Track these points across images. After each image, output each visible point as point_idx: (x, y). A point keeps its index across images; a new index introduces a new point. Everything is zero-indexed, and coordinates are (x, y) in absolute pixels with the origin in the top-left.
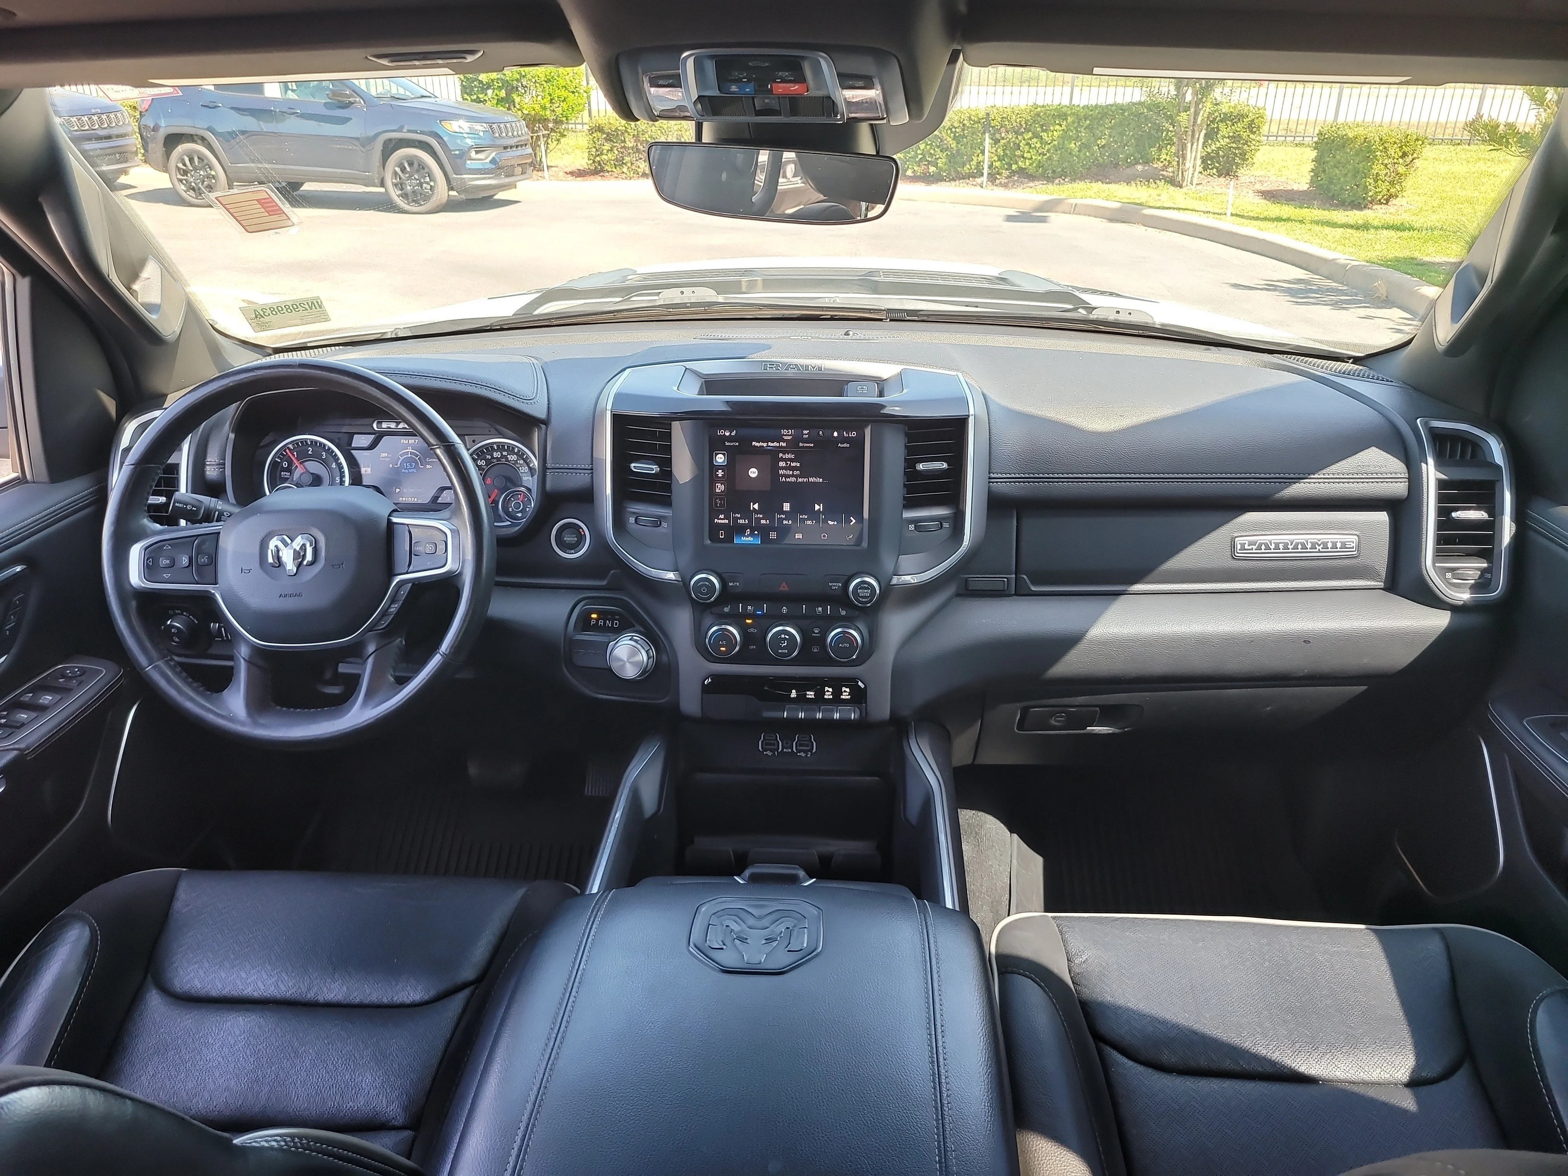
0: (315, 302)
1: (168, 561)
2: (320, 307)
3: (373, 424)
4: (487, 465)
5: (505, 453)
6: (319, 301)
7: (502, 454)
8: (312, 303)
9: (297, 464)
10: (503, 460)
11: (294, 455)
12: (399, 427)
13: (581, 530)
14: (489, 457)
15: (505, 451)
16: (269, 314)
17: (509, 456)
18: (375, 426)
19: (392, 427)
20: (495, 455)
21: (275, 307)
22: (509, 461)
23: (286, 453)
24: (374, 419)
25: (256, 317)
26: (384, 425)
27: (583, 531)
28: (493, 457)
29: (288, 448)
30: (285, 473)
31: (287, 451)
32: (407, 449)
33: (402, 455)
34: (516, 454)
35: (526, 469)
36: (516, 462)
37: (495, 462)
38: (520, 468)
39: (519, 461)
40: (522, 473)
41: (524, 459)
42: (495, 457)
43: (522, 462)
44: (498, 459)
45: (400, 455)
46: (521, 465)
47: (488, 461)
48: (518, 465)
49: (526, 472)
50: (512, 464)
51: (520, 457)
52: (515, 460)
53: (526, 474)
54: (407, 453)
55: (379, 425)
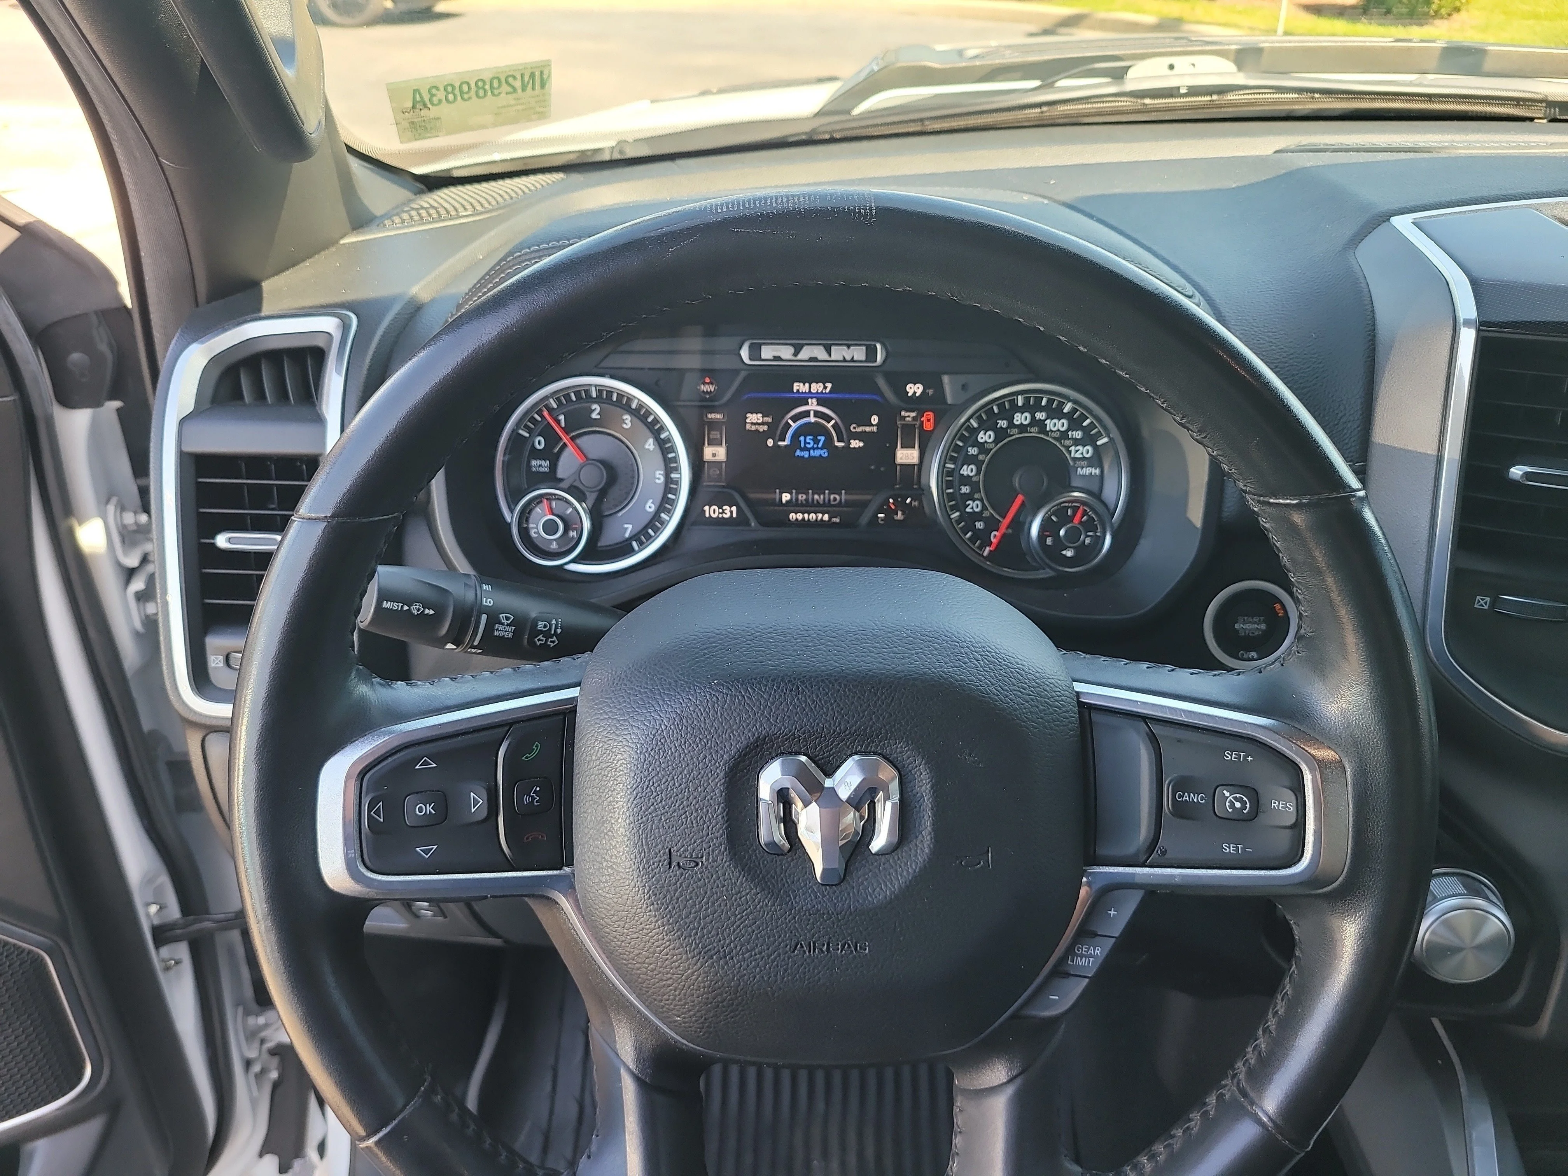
0: (538, 74)
1: (429, 809)
2: (543, 85)
3: (740, 348)
4: (996, 441)
5: (1040, 416)
6: (546, 72)
7: (1033, 417)
8: (532, 75)
9: (565, 440)
10: (1033, 430)
11: (558, 422)
12: (800, 357)
13: (1278, 606)
14: (1003, 423)
15: (1042, 409)
16: (440, 101)
17: (1048, 422)
18: (744, 353)
19: (783, 357)
20: (1020, 418)
21: (457, 85)
22: (1046, 433)
23: (542, 416)
24: (744, 338)
25: (414, 107)
26: (767, 352)
27: (1283, 607)
28: (1011, 425)
29: (547, 407)
30: (539, 462)
31: (546, 413)
32: (807, 404)
33: (795, 419)
34: (1069, 416)
35: (1087, 451)
36: (1064, 435)
37: (1015, 434)
38: (1072, 449)
39: (1070, 433)
40: (1075, 459)
41: (1086, 430)
42: (1016, 422)
43: (1078, 434)
44: (1022, 428)
45: (791, 418)
46: (1077, 442)
47: (1001, 435)
48: (1067, 443)
49: (1084, 458)
50: (1055, 438)
51: (1075, 423)
52: (1063, 429)
53: (1084, 463)
54: (807, 414)
55: (755, 352)
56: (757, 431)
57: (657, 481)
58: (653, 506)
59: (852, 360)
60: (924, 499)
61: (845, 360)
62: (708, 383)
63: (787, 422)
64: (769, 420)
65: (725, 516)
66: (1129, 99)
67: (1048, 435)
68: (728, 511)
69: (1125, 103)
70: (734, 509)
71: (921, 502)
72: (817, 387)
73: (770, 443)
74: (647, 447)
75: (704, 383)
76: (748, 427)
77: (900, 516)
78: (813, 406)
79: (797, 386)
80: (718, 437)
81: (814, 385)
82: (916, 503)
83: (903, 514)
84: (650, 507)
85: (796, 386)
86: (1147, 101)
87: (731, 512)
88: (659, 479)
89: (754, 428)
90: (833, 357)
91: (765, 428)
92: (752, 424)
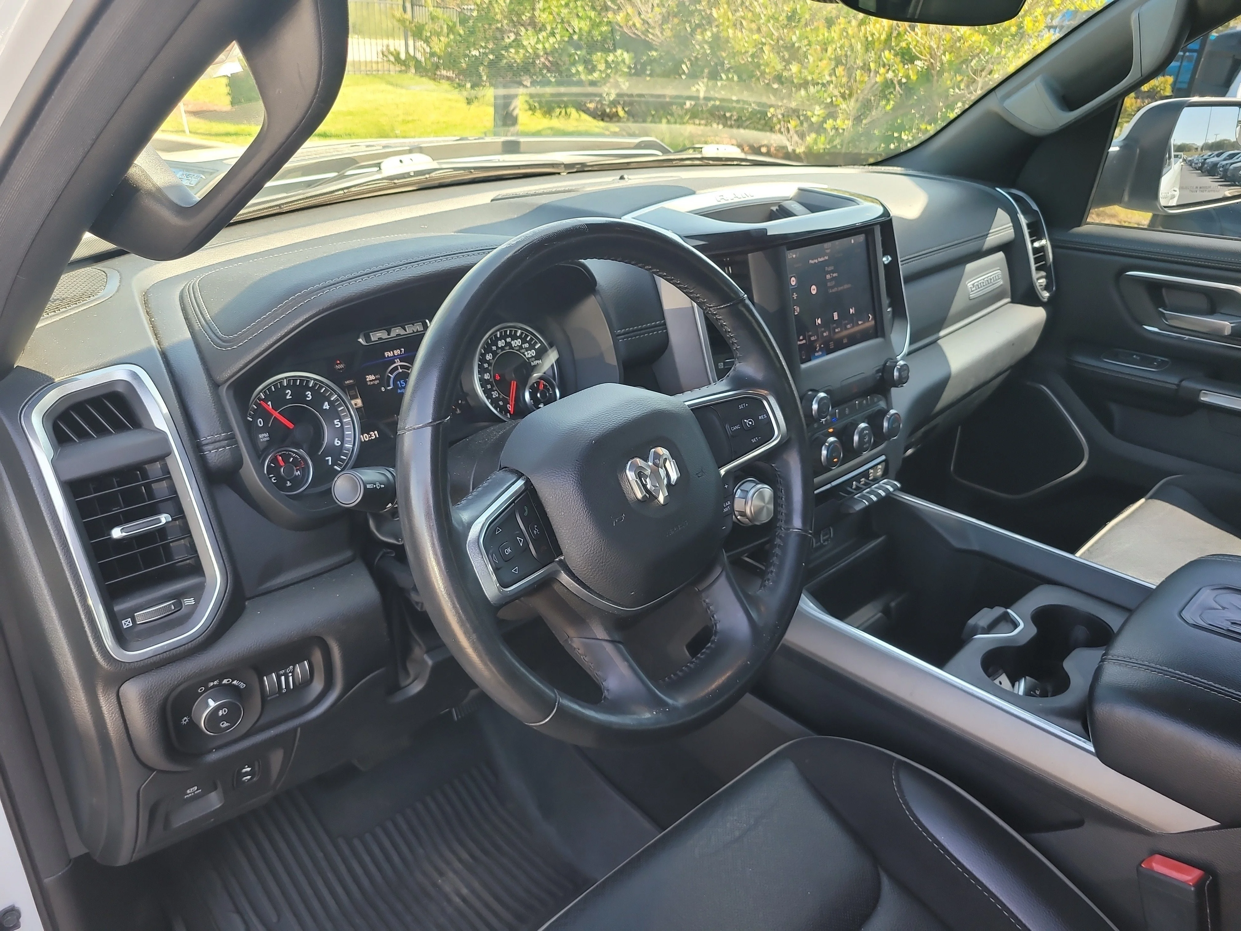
1: (509, 550)
4: (494, 358)
5: (508, 340)
7: (505, 341)
10: (506, 348)
12: (390, 336)
14: (494, 348)
15: (508, 336)
17: (512, 342)
18: (362, 340)
19: (382, 338)
20: (501, 343)
24: (360, 331)
26: (374, 337)
28: (498, 348)
29: (259, 399)
30: (263, 435)
32: (395, 363)
33: (392, 372)
34: (520, 337)
35: (532, 353)
36: (521, 347)
37: (500, 352)
38: (526, 353)
39: (523, 346)
40: (528, 359)
41: (529, 342)
42: (500, 346)
43: (527, 345)
44: (502, 348)
45: (389, 373)
46: (527, 349)
47: (494, 354)
48: (523, 351)
49: (532, 357)
50: (516, 350)
51: (524, 341)
52: (519, 345)
53: (533, 359)
54: (396, 368)
55: (367, 338)
56: (374, 384)
57: (337, 426)
58: (339, 441)
59: (417, 331)
60: (468, 398)
61: (414, 332)
62: (339, 364)
63: (388, 376)
64: (378, 376)
65: (372, 438)
66: (386, 181)
67: (513, 349)
68: (373, 435)
69: (385, 183)
70: (376, 432)
71: (466, 401)
72: (397, 352)
73: (383, 389)
74: (324, 408)
75: (337, 364)
76: (369, 383)
77: (458, 411)
78: (398, 363)
79: (388, 354)
80: (355, 393)
81: (395, 351)
82: (463, 402)
83: (460, 410)
84: (338, 443)
85: (386, 354)
86: (396, 181)
87: (375, 435)
88: (337, 425)
89: (372, 383)
90: (408, 332)
91: (378, 381)
92: (370, 381)
